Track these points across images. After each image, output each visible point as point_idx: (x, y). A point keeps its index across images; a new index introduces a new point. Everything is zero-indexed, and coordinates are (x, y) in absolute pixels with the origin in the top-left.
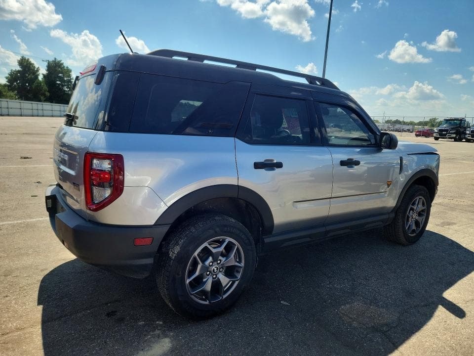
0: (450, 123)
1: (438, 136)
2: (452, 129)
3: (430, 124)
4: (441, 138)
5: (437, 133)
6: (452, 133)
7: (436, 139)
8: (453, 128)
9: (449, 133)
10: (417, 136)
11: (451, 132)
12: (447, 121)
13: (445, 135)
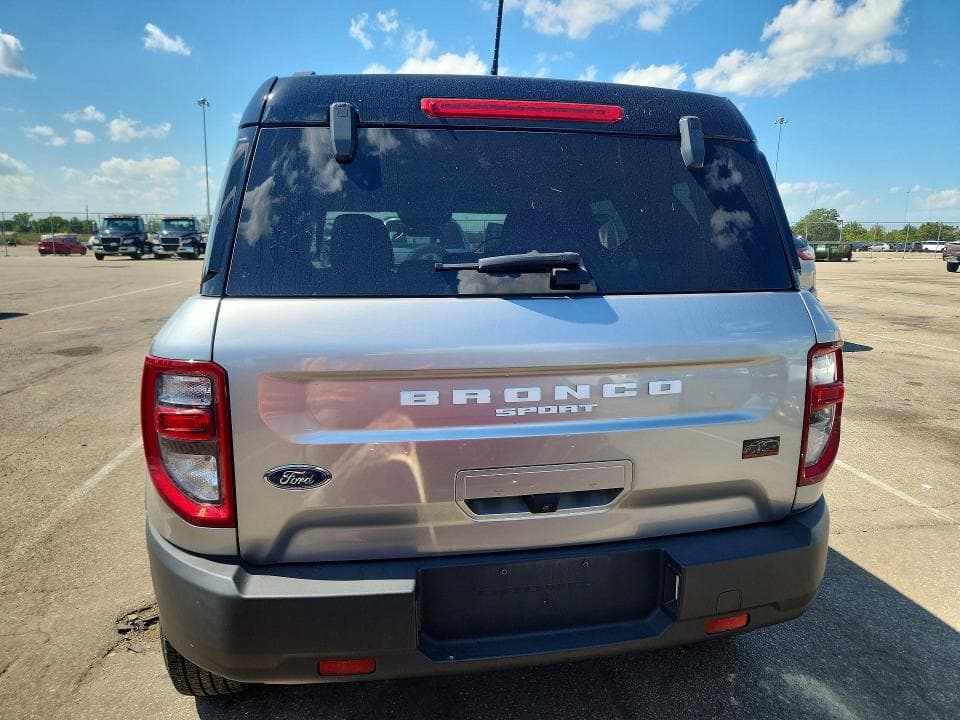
0: (116, 225)
1: (104, 252)
2: (127, 236)
3: (17, 227)
4: (108, 255)
5: (99, 245)
6: (127, 245)
7: (100, 257)
8: (129, 235)
9: (123, 245)
10: (43, 253)
11: (125, 242)
12: (111, 221)
13: (116, 249)
